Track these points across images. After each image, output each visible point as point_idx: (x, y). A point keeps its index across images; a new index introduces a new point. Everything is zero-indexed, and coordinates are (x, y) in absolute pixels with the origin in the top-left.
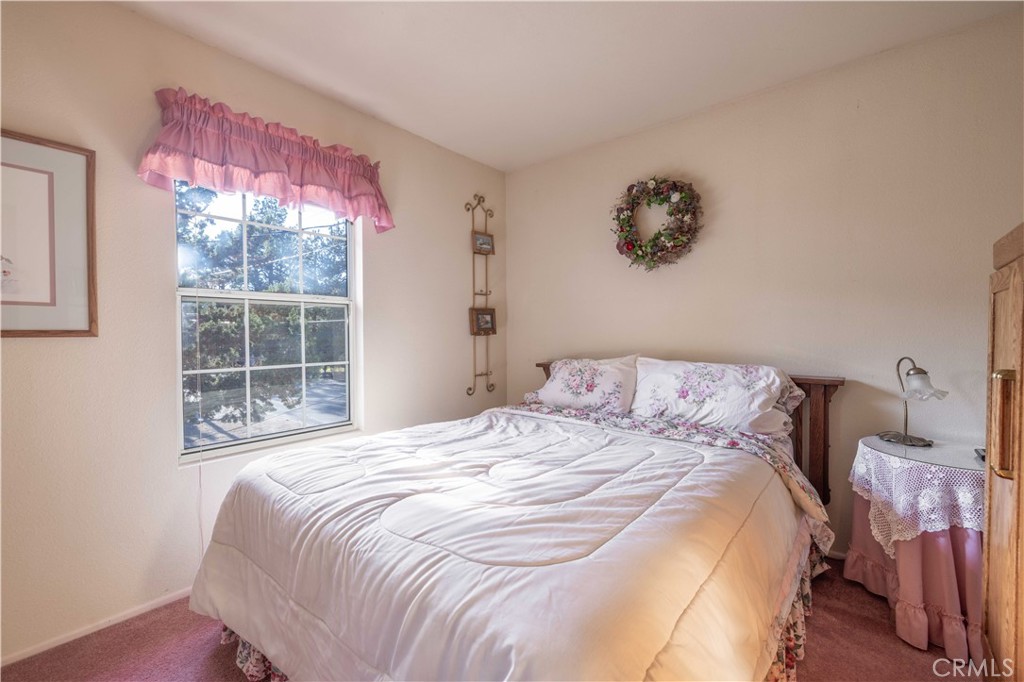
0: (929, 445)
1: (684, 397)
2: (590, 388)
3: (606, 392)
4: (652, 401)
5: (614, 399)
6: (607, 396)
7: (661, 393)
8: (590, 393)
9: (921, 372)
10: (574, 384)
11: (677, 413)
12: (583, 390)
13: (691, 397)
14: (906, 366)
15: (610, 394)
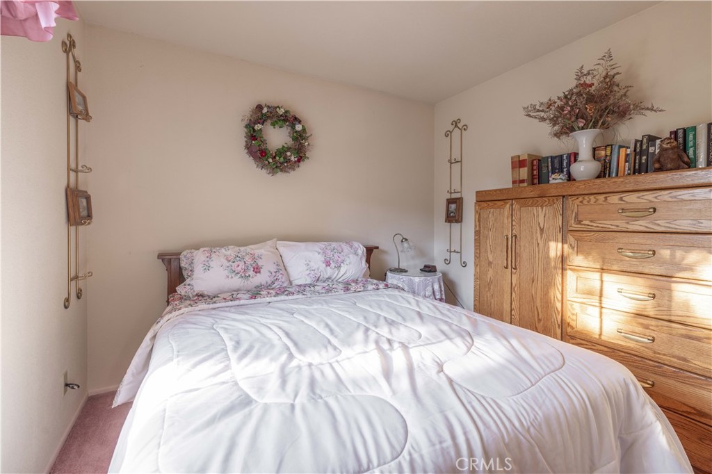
0: (406, 271)
1: (329, 266)
2: (257, 270)
3: (272, 271)
4: (308, 272)
5: (280, 276)
6: (274, 274)
7: (314, 265)
8: (258, 274)
9: (406, 240)
10: (239, 268)
11: (327, 277)
12: (251, 273)
13: (333, 265)
14: (399, 238)
15: (276, 272)
